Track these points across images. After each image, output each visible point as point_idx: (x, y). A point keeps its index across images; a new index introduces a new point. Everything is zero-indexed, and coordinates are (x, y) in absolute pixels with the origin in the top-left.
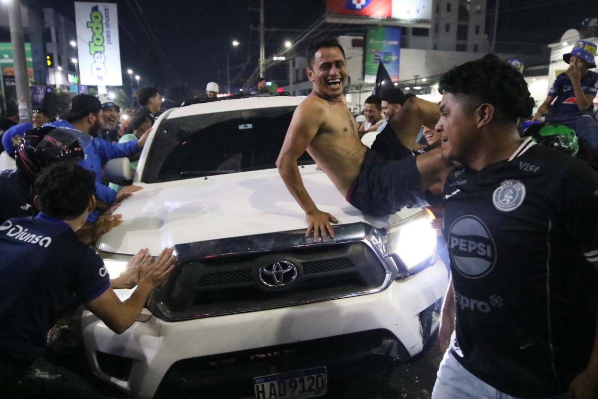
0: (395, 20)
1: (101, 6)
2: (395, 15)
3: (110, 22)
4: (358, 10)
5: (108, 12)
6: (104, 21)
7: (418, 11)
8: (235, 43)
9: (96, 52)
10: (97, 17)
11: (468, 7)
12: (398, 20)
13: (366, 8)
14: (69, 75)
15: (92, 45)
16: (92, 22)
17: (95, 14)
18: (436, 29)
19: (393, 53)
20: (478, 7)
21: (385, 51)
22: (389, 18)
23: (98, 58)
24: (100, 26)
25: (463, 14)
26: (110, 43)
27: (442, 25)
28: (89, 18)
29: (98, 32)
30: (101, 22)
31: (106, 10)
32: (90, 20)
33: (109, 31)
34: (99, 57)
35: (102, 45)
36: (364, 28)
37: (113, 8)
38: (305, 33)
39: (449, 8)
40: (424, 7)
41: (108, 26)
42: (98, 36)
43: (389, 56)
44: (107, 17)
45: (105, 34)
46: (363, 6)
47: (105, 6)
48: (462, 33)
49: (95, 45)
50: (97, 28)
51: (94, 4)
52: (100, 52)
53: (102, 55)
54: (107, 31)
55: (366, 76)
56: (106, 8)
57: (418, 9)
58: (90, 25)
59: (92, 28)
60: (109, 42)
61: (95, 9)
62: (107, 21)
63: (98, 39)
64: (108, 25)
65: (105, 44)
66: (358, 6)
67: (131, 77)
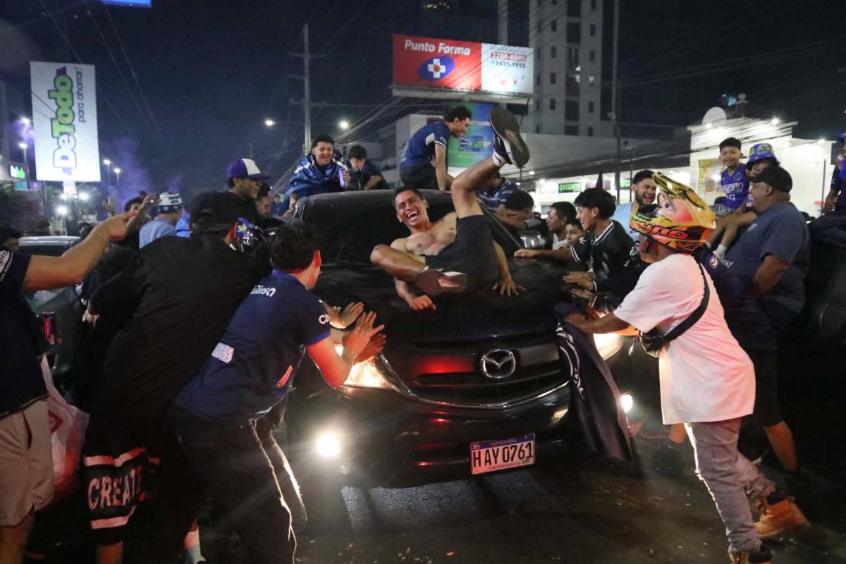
0: (486, 93)
1: (71, 69)
2: (484, 88)
3: (84, 92)
4: (436, 79)
5: (81, 77)
6: (75, 90)
7: (515, 82)
8: (269, 123)
9: (62, 134)
10: (63, 84)
11: (578, 78)
12: (491, 93)
13: (446, 77)
14: (12, 167)
15: (56, 123)
16: (57, 90)
17: (61, 79)
18: (538, 105)
19: (485, 137)
20: (591, 79)
21: (476, 134)
22: (478, 90)
23: (64, 142)
24: (68, 97)
25: (572, 87)
26: (84, 121)
27: (546, 103)
28: (52, 84)
29: (65, 105)
30: (71, 91)
31: (79, 73)
32: (53, 88)
33: (83, 104)
34: (66, 141)
35: (70, 124)
36: (445, 104)
37: (89, 71)
38: (376, 111)
39: (553, 80)
40: (523, 77)
41: (81, 97)
42: (65, 110)
43: (479, 142)
44: (79, 84)
45: (75, 108)
46: (442, 75)
47: (76, 68)
48: (572, 111)
49: (60, 123)
50: (65, 100)
51: (60, 66)
52: (68, 134)
53: (71, 138)
54: (79, 104)
55: (449, 168)
56: (79, 70)
57: (515, 80)
58: (54, 94)
59: (56, 99)
60: (82, 119)
61: (62, 72)
62: (81, 89)
63: (65, 115)
64: (80, 95)
65: (76, 123)
66: (437, 75)
67: (108, 169)
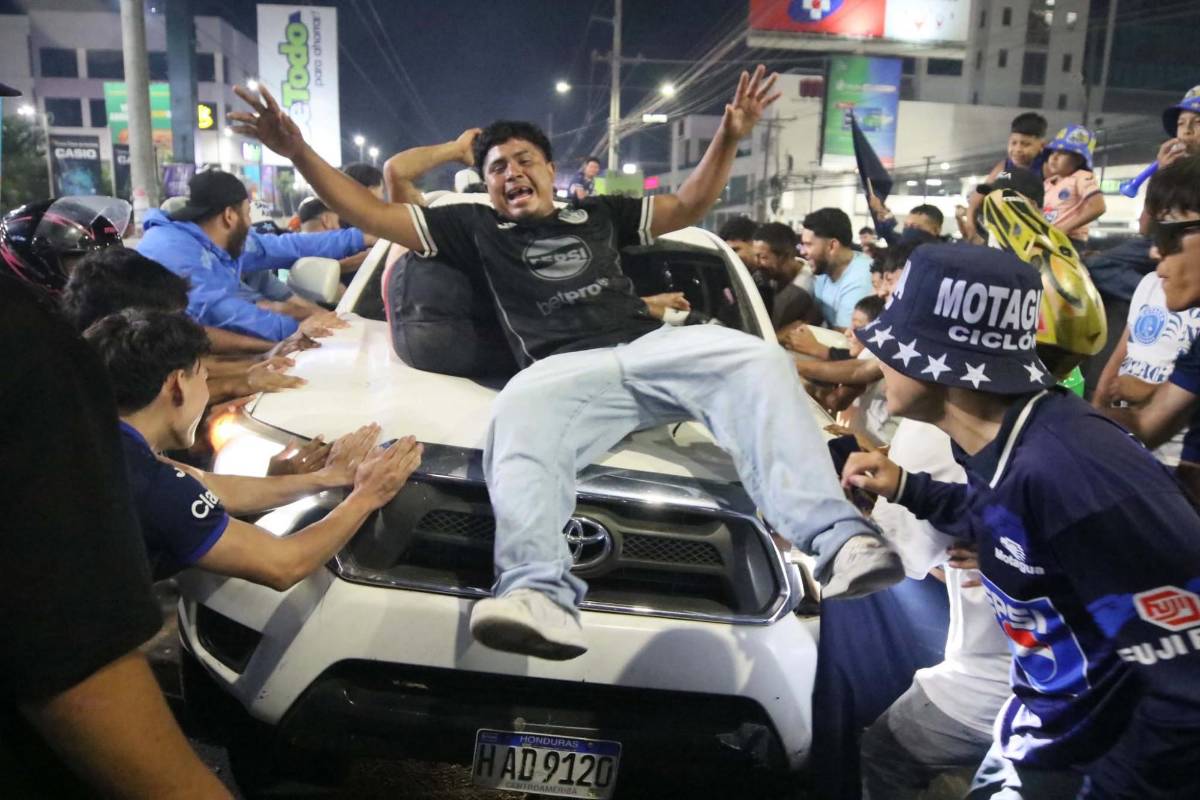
0: (891, 42)
1: (307, 13)
2: (890, 32)
3: (323, 45)
4: (814, 21)
5: (319, 24)
6: (311, 43)
7: (939, 24)
8: (562, 87)
9: (294, 102)
10: (297, 34)
11: (1049, 16)
12: (898, 42)
13: (833, 17)
14: (245, 145)
15: (287, 88)
16: (289, 43)
17: (295, 27)
18: (979, 59)
19: (884, 110)
20: (1072, 17)
21: (869, 105)
22: (879, 38)
23: (296, 113)
24: (303, 51)
25: (1037, 30)
26: (321, 85)
27: (992, 51)
28: (284, 36)
29: (298, 64)
30: (306, 44)
31: (316, 20)
32: (284, 40)
34: (300, 111)
35: (305, 89)
36: (825, 59)
37: (329, 16)
39: (1007, 19)
40: (952, 16)
41: (318, 52)
42: (299, 70)
43: (876, 117)
44: (317, 34)
45: (311, 68)
46: (824, 14)
47: (313, 12)
48: (1034, 68)
49: (293, 88)
50: (298, 56)
51: (293, 9)
52: (301, 101)
53: (306, 107)
54: (316, 62)
55: (826, 156)
56: (317, 15)
57: (940, 20)
58: (285, 49)
59: (288, 55)
60: (319, 82)
61: (295, 19)
62: (318, 41)
63: (299, 77)
64: (317, 49)
65: (312, 86)
66: (816, 14)
67: (361, 151)
